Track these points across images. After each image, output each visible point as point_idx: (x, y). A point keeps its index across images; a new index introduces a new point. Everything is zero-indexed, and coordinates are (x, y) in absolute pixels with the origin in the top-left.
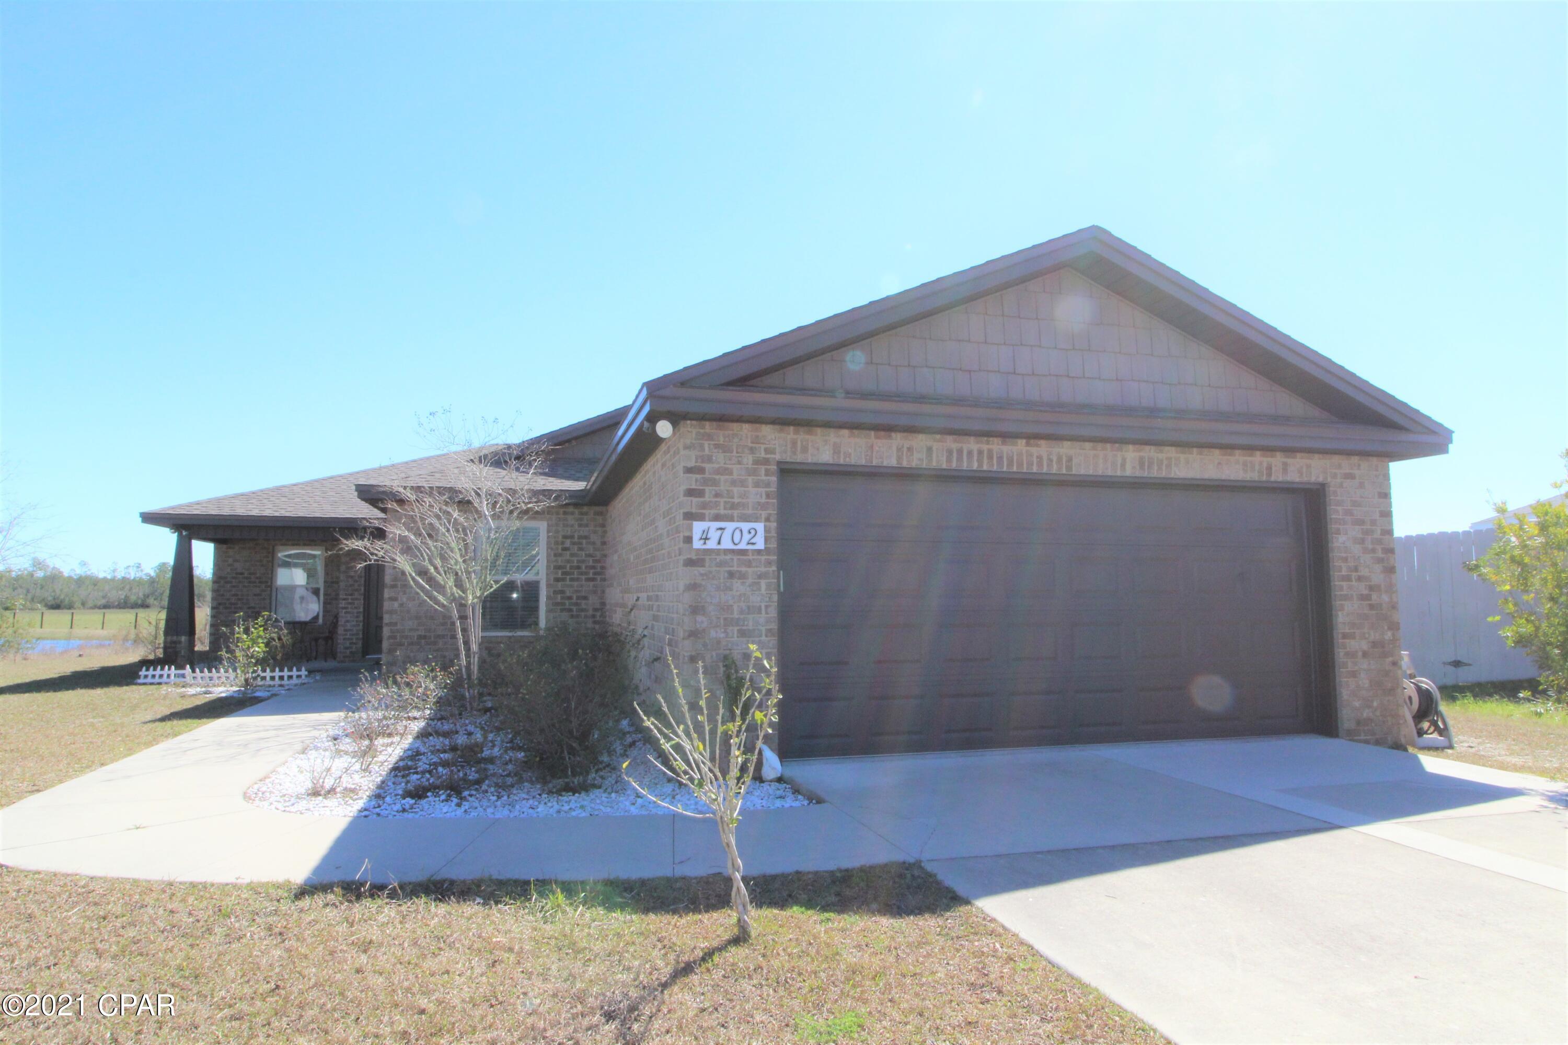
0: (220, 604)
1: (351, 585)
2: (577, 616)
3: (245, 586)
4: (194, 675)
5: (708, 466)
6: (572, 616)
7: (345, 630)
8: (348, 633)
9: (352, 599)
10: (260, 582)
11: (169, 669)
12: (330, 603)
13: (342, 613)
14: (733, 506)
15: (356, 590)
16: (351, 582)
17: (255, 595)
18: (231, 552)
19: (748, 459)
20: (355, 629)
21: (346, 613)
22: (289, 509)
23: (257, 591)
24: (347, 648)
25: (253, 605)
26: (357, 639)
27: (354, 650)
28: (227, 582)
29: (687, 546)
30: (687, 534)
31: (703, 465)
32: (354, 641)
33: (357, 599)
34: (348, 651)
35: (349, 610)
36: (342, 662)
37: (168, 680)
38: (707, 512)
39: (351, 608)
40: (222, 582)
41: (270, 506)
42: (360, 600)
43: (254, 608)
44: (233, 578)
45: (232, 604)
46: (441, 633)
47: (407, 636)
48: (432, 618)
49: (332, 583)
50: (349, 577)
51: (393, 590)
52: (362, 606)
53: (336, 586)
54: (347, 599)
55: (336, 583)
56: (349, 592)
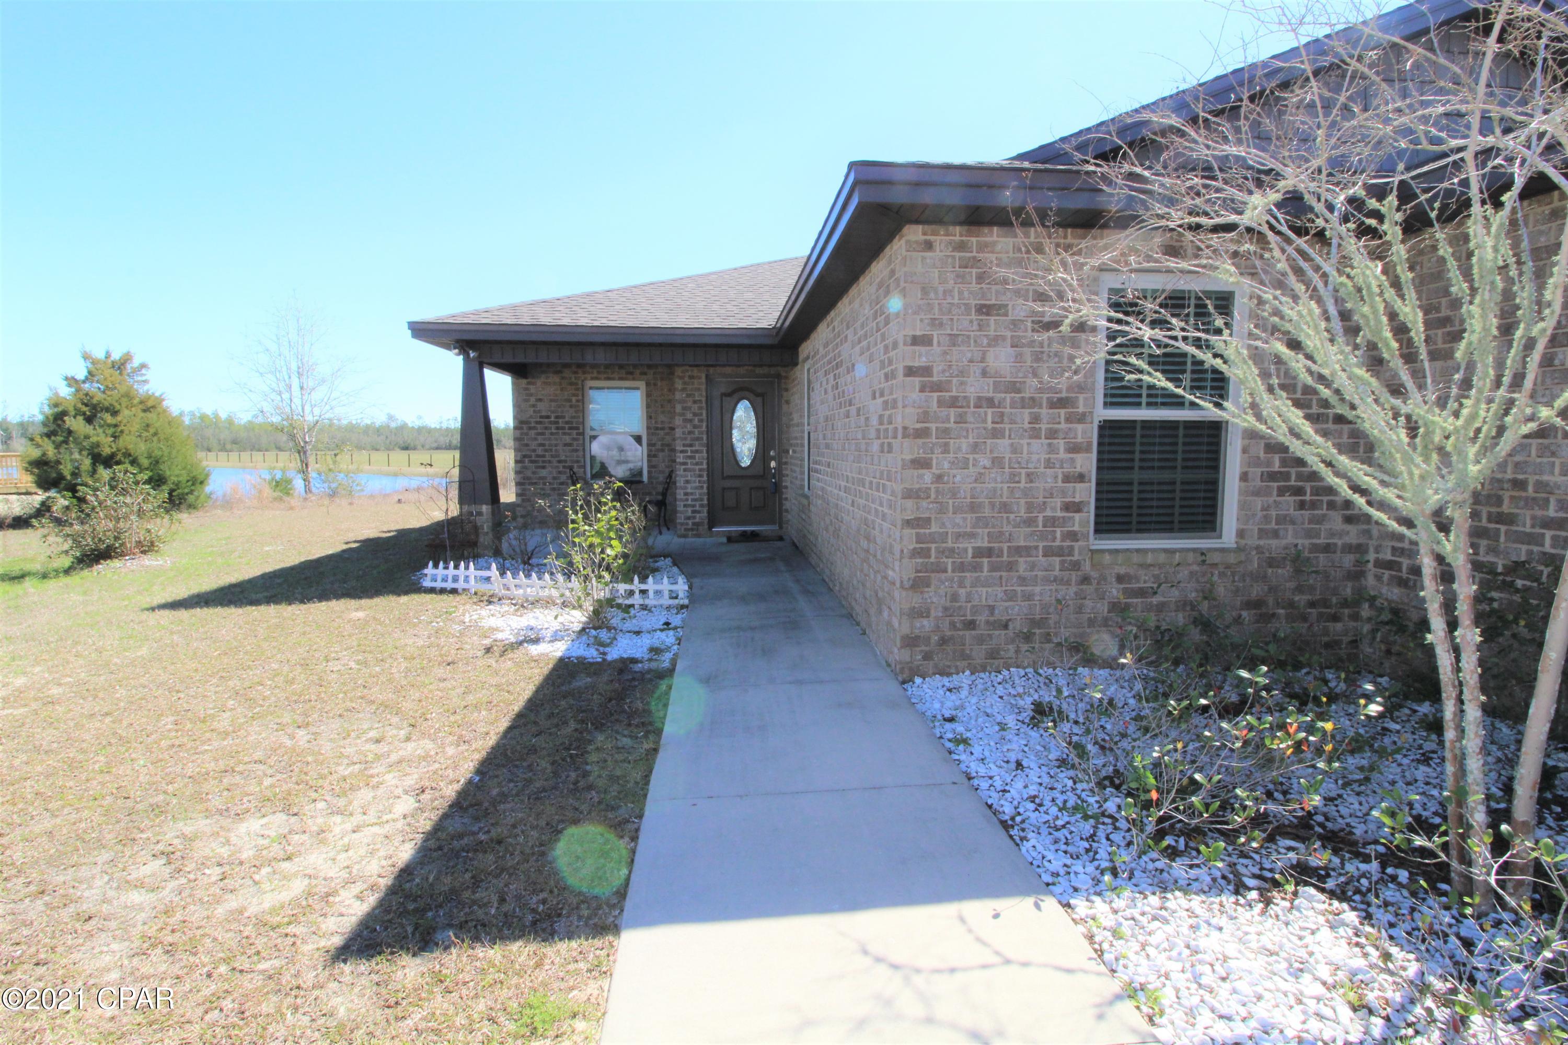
0: (525, 456)
1: (690, 433)
2: (1314, 505)
3: (552, 434)
4: (505, 581)
6: (1302, 505)
7: (686, 494)
8: (690, 497)
9: (692, 451)
10: (570, 428)
11: (467, 568)
12: (655, 456)
13: (680, 470)
15: (698, 439)
16: (689, 427)
17: (565, 445)
18: (532, 389)
20: (697, 491)
21: (685, 470)
22: (612, 318)
23: (567, 439)
24: (689, 518)
25: (563, 458)
26: (701, 506)
27: (697, 520)
28: (530, 428)
32: (697, 508)
33: (697, 451)
34: (690, 522)
35: (689, 466)
36: (685, 536)
37: (466, 586)
39: (692, 464)
40: (525, 426)
42: (701, 452)
43: (565, 461)
44: (537, 423)
45: (538, 456)
46: (1022, 543)
47: (952, 550)
48: (1005, 508)
49: (657, 429)
50: (686, 421)
51: (920, 441)
52: (705, 462)
53: (661, 433)
54: (686, 452)
55: (662, 429)
56: (688, 442)
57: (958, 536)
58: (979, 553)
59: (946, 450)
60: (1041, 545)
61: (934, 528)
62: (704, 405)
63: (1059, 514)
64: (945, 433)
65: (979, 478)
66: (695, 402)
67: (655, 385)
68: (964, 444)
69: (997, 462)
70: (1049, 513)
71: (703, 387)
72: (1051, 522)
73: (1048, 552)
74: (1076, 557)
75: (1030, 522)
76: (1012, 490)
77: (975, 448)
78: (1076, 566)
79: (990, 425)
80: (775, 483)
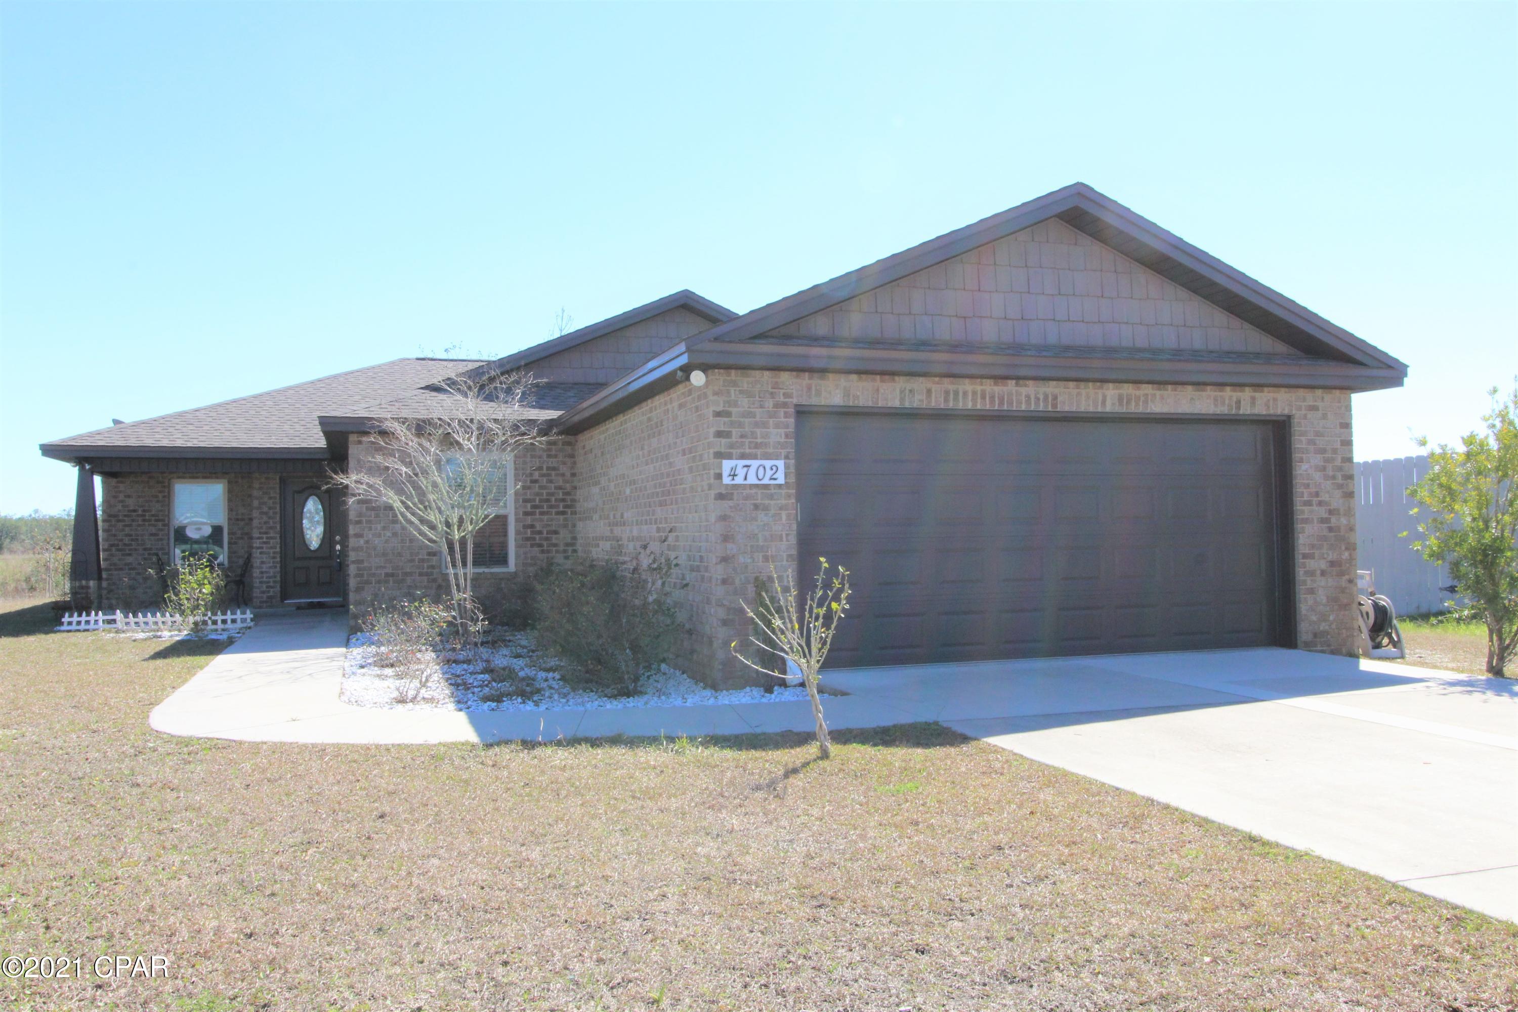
0: (112, 545)
1: (265, 523)
2: (548, 552)
3: (139, 525)
4: (127, 620)
5: (734, 410)
6: (543, 552)
7: (262, 573)
8: (265, 575)
9: (267, 538)
10: (157, 521)
11: (97, 614)
12: (235, 543)
13: (256, 553)
14: (757, 446)
15: (271, 528)
16: (265, 518)
17: (152, 535)
18: (122, 487)
19: (769, 404)
20: (272, 571)
21: (261, 553)
22: (203, 438)
23: (153, 530)
24: (263, 592)
25: (149, 546)
26: (275, 582)
27: (271, 594)
28: (119, 521)
29: (717, 481)
30: (717, 471)
31: (730, 409)
32: (271, 584)
33: (272, 538)
34: (265, 596)
35: (264, 550)
36: (260, 607)
37: (96, 627)
38: (734, 451)
39: (267, 548)
40: (113, 520)
41: (179, 436)
42: (275, 538)
43: (150, 549)
44: (125, 516)
45: (125, 545)
46: (408, 570)
47: (374, 574)
48: (400, 555)
49: (238, 520)
50: (262, 513)
51: (358, 526)
52: (278, 546)
53: (242, 523)
54: (262, 538)
55: (243, 520)
56: (264, 530)
57: (377, 568)
58: (387, 575)
59: (370, 529)
60: (417, 571)
61: (366, 564)
62: (278, 500)
63: (426, 557)
64: (369, 522)
65: (386, 542)
66: (270, 498)
67: (236, 482)
68: (379, 527)
69: (395, 534)
70: (420, 557)
71: (277, 486)
72: (423, 560)
73: (421, 574)
74: (435, 576)
75: (412, 561)
76: (402, 547)
77: (384, 528)
78: (434, 580)
79: (391, 518)
80: (340, 563)
